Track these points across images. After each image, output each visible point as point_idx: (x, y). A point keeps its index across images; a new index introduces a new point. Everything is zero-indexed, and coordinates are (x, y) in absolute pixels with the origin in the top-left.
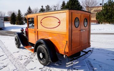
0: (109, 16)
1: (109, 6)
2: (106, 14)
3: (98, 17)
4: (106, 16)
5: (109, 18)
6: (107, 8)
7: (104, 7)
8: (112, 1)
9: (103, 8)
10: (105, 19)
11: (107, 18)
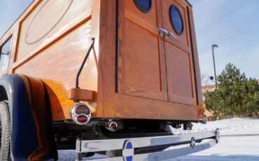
0: (234, 99)
1: (231, 77)
2: (227, 94)
3: (209, 104)
4: (229, 99)
5: (235, 103)
6: (226, 82)
7: (219, 81)
8: (235, 68)
9: (219, 83)
10: (226, 106)
11: (232, 103)
